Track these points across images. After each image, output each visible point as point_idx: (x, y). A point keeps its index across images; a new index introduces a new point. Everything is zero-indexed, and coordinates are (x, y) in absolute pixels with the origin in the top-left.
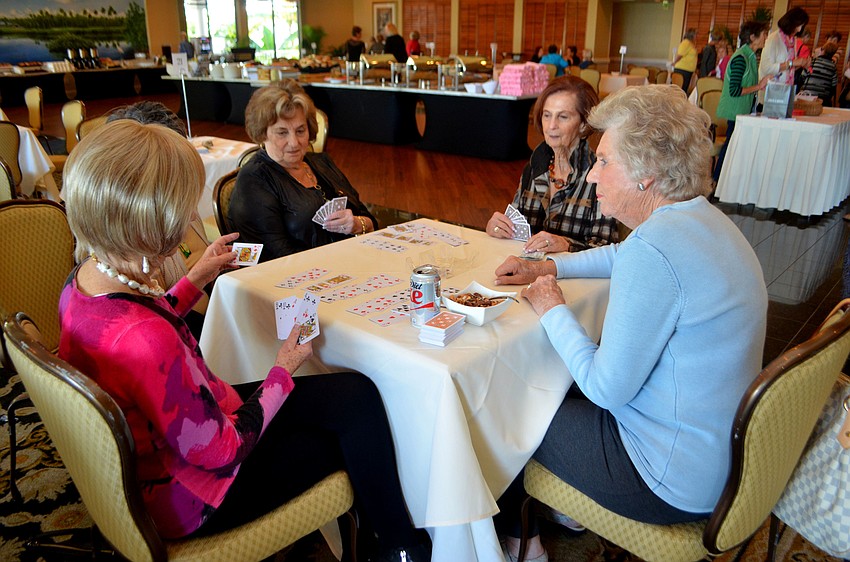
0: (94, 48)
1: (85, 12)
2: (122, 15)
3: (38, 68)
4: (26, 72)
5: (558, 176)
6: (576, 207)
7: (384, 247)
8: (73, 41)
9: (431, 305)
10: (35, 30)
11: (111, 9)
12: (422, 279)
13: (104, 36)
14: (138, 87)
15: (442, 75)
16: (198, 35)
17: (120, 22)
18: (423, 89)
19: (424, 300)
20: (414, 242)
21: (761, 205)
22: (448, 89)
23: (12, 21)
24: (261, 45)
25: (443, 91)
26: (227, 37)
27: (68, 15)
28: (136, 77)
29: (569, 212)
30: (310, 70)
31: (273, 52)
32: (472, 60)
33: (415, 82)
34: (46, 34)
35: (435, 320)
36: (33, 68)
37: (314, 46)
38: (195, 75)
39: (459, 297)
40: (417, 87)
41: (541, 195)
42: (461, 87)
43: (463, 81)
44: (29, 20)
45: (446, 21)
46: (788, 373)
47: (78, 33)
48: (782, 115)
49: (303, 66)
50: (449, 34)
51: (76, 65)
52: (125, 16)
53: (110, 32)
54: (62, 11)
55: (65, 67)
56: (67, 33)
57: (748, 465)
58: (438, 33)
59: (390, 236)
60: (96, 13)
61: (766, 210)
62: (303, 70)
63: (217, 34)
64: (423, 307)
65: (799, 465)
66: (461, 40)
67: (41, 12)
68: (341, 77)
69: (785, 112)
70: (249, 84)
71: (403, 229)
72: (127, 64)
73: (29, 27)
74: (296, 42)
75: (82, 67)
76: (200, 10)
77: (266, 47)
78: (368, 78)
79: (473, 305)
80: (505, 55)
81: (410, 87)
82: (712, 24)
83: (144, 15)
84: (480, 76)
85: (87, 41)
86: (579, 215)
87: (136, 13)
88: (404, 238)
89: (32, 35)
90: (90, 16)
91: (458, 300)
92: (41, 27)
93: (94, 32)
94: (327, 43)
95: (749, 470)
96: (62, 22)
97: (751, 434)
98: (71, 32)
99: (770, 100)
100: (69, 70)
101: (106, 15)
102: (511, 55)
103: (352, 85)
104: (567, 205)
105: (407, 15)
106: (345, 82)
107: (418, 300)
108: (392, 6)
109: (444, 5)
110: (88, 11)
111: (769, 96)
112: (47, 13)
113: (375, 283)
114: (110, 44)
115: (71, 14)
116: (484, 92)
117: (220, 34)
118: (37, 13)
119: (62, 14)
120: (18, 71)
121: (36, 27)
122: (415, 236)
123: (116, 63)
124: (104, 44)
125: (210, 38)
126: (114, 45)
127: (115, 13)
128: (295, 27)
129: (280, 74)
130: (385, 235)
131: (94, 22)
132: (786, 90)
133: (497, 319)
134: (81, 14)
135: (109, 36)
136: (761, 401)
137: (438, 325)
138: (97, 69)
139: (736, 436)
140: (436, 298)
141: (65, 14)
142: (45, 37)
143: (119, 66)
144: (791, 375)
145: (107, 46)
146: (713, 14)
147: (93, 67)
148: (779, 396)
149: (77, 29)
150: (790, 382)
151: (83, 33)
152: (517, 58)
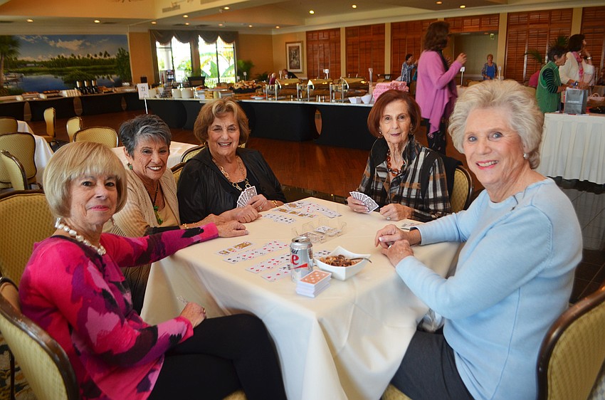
0: (95, 80)
1: (88, 56)
2: (113, 57)
3: (56, 94)
4: (48, 97)
5: (394, 166)
6: (410, 190)
7: (279, 220)
8: (80, 75)
9: (305, 265)
10: (54, 68)
11: (106, 53)
12: (299, 247)
13: (102, 71)
14: (124, 105)
15: (333, 91)
16: (166, 69)
17: (113, 60)
18: (319, 102)
19: (300, 262)
20: (302, 215)
21: (567, 178)
22: (337, 102)
23: (38, 63)
24: (210, 74)
25: (333, 103)
26: (186, 70)
27: (77, 58)
28: (123, 98)
29: (405, 194)
30: (240, 91)
31: (217, 79)
32: (353, 81)
33: (313, 97)
34: (62, 71)
35: (309, 277)
36: (53, 95)
37: (245, 74)
38: (162, 97)
39: (327, 258)
40: (315, 101)
41: (383, 179)
42: (346, 99)
43: (347, 95)
44: (50, 62)
45: (338, 54)
46: (579, 319)
47: (83, 70)
48: (578, 112)
49: (236, 88)
50: (339, 62)
51: (82, 92)
52: (115, 57)
53: (106, 69)
54: (73, 55)
55: (75, 93)
56: (76, 70)
57: (551, 391)
58: (332, 62)
59: (285, 211)
60: (96, 56)
61: (570, 181)
62: (236, 91)
63: (179, 68)
64: (300, 267)
65: (595, 386)
66: (348, 67)
67: (59, 56)
68: (262, 95)
69: (580, 110)
70: (199, 101)
71: (295, 206)
72: (118, 90)
73: (50, 67)
74: (233, 72)
75: (86, 93)
76: (167, 52)
77: (213, 76)
78: (281, 95)
79: (338, 265)
80: (379, 76)
81: (310, 101)
82: (526, 48)
83: (128, 56)
84: (360, 91)
85: (90, 75)
86: (413, 196)
87: (123, 55)
88: (294, 213)
89: (52, 72)
90: (92, 58)
91: (327, 261)
92: (59, 67)
93: (94, 69)
94: (254, 72)
95: (553, 395)
96: (73, 62)
97: (552, 367)
98: (79, 69)
99: (569, 102)
100: (77, 95)
101: (103, 57)
102: (384, 76)
103: (270, 101)
104: (403, 188)
105: (310, 51)
106: (265, 99)
107: (295, 262)
108: (300, 44)
109: (335, 43)
110: (90, 55)
111: (568, 98)
112: (63, 57)
113: (269, 247)
114: (106, 77)
115: (79, 57)
116: (362, 102)
117: (182, 68)
118: (56, 57)
119: (73, 57)
120: (43, 96)
121: (55, 67)
122: (303, 211)
123: (110, 89)
124: (101, 77)
125: (173, 71)
126: (108, 78)
127: (109, 55)
128: (232, 62)
129: (220, 94)
130: (281, 210)
131: (95, 62)
132: (581, 94)
133: (356, 275)
134: (86, 57)
135: (104, 72)
136: (558, 342)
137: (310, 281)
138: (96, 94)
139: (540, 369)
140: (310, 260)
141: (75, 57)
142: (61, 73)
143: (112, 92)
144: (582, 321)
145: (103, 78)
146: (527, 41)
147: (93, 93)
148: (573, 337)
149: (83, 67)
150: (581, 327)
151: (88, 70)
152: (388, 77)
